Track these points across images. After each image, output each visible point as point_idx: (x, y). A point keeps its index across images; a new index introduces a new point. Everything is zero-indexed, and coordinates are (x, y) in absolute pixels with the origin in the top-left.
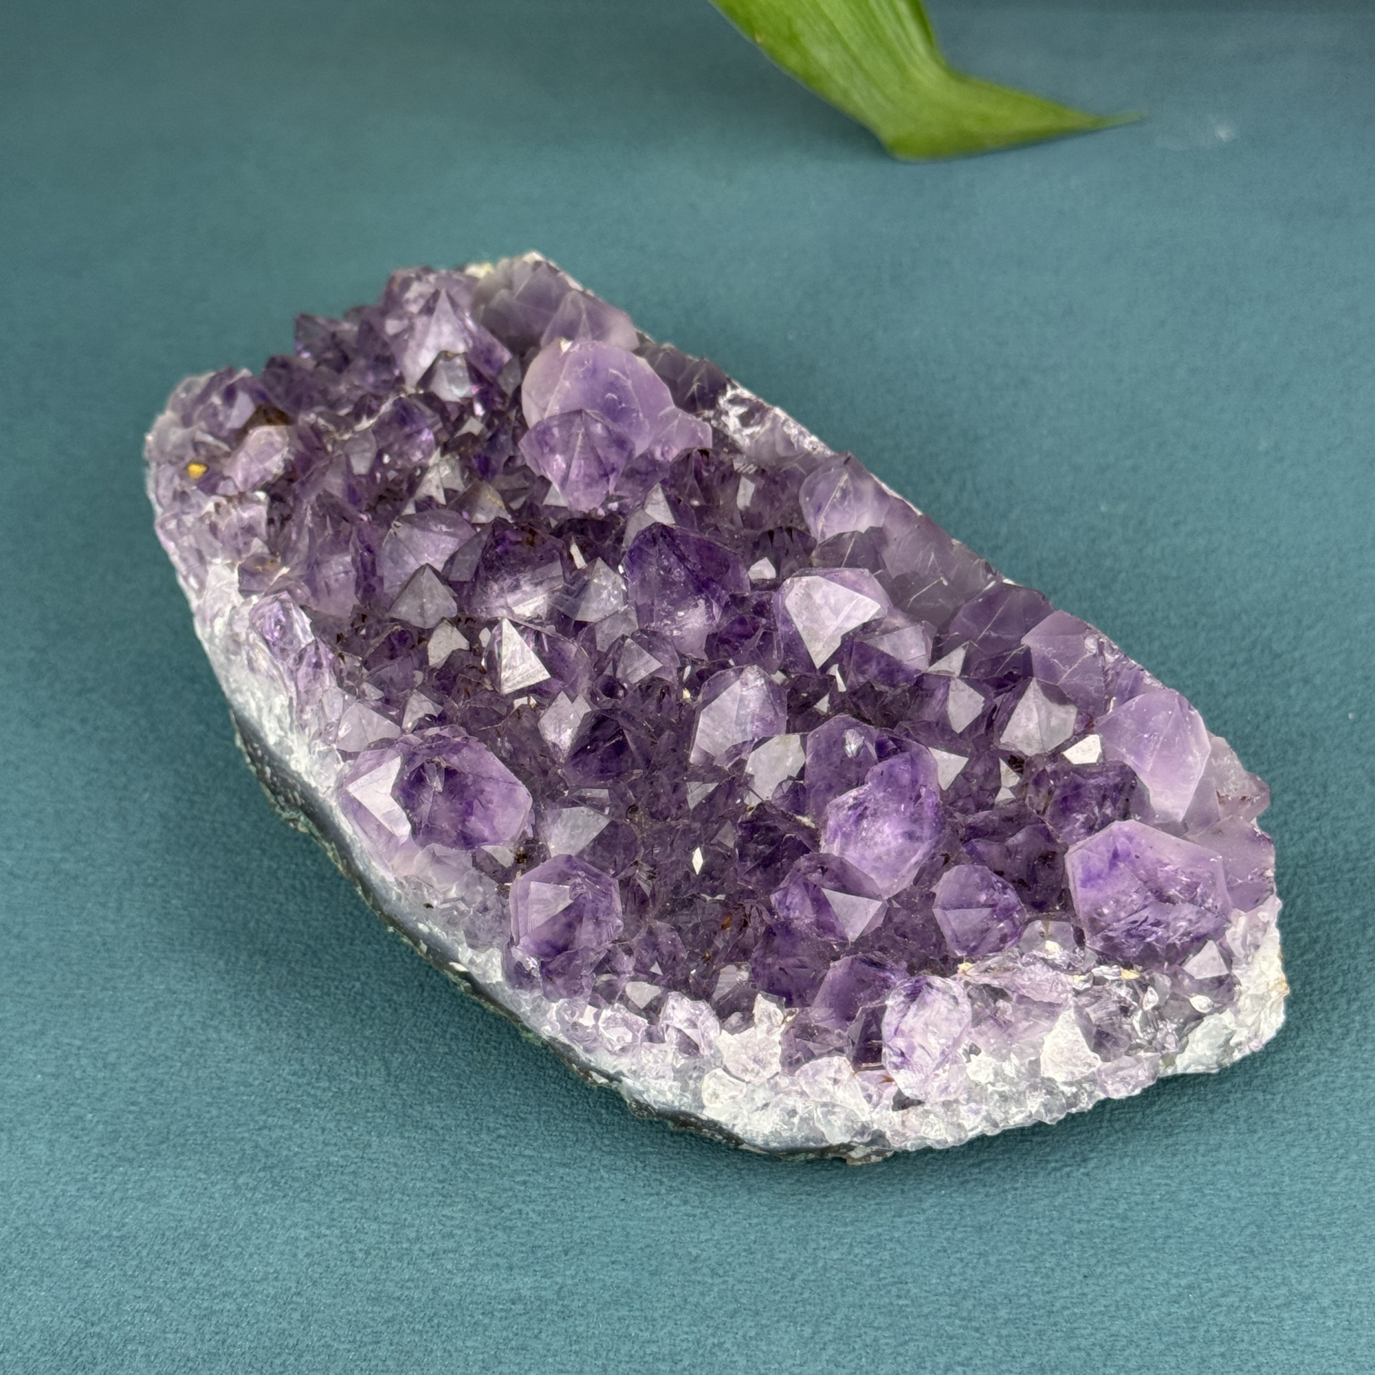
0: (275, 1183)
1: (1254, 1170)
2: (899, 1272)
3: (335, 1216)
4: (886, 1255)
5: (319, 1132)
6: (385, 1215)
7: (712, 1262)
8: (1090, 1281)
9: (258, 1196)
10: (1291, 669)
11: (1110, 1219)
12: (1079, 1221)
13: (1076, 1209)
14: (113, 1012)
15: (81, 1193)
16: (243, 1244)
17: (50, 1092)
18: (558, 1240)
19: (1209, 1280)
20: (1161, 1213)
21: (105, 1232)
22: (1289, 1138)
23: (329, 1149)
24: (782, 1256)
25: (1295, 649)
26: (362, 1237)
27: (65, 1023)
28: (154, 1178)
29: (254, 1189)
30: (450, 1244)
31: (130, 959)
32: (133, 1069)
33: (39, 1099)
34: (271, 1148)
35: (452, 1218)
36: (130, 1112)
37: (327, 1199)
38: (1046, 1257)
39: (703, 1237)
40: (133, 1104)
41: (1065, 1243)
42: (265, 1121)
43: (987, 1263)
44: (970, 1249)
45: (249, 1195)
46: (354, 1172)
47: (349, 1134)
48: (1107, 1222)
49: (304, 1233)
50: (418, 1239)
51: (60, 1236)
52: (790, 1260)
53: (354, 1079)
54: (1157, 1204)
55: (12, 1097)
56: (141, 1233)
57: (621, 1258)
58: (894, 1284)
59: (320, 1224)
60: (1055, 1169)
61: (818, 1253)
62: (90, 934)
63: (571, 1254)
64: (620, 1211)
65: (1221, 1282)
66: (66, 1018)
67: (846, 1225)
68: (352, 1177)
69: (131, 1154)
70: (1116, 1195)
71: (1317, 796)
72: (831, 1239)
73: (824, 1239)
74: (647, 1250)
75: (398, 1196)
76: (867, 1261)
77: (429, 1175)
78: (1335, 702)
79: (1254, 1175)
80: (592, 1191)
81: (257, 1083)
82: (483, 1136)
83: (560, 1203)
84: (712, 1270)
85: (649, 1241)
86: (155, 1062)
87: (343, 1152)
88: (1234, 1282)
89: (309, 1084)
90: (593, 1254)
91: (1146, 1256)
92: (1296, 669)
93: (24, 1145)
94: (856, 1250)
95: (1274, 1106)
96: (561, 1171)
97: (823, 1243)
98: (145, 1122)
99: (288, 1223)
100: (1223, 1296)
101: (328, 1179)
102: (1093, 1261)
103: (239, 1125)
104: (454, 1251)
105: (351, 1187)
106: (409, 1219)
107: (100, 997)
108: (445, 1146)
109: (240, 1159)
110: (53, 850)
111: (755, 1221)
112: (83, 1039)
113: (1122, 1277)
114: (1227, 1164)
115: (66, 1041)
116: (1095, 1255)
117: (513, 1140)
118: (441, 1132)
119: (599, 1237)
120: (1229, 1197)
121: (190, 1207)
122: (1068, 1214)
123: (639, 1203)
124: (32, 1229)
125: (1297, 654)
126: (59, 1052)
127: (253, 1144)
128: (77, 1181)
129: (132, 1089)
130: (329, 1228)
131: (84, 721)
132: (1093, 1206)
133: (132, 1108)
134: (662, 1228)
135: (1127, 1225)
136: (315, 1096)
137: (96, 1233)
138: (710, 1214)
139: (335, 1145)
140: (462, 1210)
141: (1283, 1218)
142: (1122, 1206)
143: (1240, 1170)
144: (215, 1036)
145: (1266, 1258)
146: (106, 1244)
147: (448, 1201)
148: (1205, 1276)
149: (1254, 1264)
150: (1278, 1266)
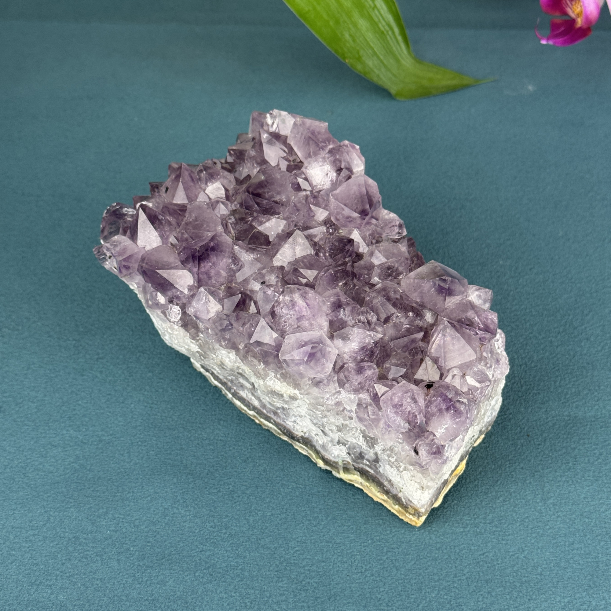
0: (211, 575)
1: (588, 552)
2: (458, 601)
3: (237, 587)
4: (453, 594)
5: (225, 552)
6: (256, 587)
7: (386, 600)
8: (532, 602)
9: (205, 580)
10: (581, 334)
11: (536, 575)
12: (524, 577)
13: (522, 571)
14: (134, 502)
15: (133, 582)
16: (201, 601)
17: (114, 539)
18: (326, 594)
19: (575, 599)
20: (555, 572)
21: (146, 598)
22: (599, 537)
23: (230, 559)
24: (413, 596)
25: (582, 325)
26: (249, 596)
27: (115, 508)
28: (162, 574)
29: (203, 577)
30: (283, 598)
31: (137, 479)
32: (146, 527)
33: (110, 541)
34: (207, 560)
35: (282, 587)
36: (148, 546)
37: (232, 581)
38: (513, 592)
39: (382, 590)
40: (149, 542)
41: (520, 586)
42: (202, 548)
43: (492, 596)
44: (484, 590)
45: (201, 580)
46: (241, 569)
47: (237, 552)
48: (534, 576)
49: (225, 596)
50: (270, 596)
51: (127, 600)
52: (416, 598)
53: (236, 528)
54: (553, 568)
55: (99, 541)
56: (160, 598)
57: (351, 600)
58: (457, 606)
59: (231, 592)
60: (513, 555)
61: (427, 594)
62: (119, 468)
63: (332, 600)
64: (348, 580)
65: (580, 600)
66: (115, 506)
67: (435, 582)
68: (240, 571)
69: (151, 565)
70: (536, 565)
71: (596, 391)
72: (430, 588)
73: (428, 588)
74: (360, 597)
75: (260, 578)
76: (446, 597)
77: (271, 568)
78: (600, 348)
79: (587, 554)
80: (336, 572)
81: (197, 531)
82: (290, 551)
83: (324, 578)
84: (387, 604)
85: (360, 593)
86: (154, 524)
87: (236, 561)
88: (585, 600)
89: (218, 531)
90: (340, 599)
91: (551, 590)
92: (583, 334)
93: (107, 562)
94: (441, 593)
95: (592, 524)
96: (323, 564)
97: (428, 590)
98: (155, 550)
99: (218, 592)
100: (581, 605)
101: (231, 572)
102: (531, 593)
103: (192, 550)
104: (286, 601)
105: (241, 575)
106: (266, 588)
107: (128, 496)
108: (276, 556)
109: (196, 564)
110: (97, 431)
111: (400, 582)
112: (124, 515)
113: (543, 599)
114: (577, 550)
115: (117, 516)
116: (532, 591)
117: (302, 552)
118: (273, 550)
119: (341, 592)
120: (579, 563)
121: (178, 586)
122: (519, 574)
123: (354, 576)
124: (116, 598)
125: (583, 327)
126: (115, 521)
127: (199, 558)
128: (131, 577)
129: (147, 536)
130: (235, 593)
131: (101, 372)
132: (529, 570)
133: (148, 544)
134: (365, 586)
135: (542, 577)
136: (220, 536)
137: (142, 598)
138: (383, 579)
139: (232, 557)
140: (286, 583)
141: (600, 572)
142: (540, 570)
143: (582, 552)
144: (177, 511)
145: (596, 589)
146: (147, 603)
147: (280, 580)
148: (574, 598)
149: (592, 591)
150: (601, 592)
